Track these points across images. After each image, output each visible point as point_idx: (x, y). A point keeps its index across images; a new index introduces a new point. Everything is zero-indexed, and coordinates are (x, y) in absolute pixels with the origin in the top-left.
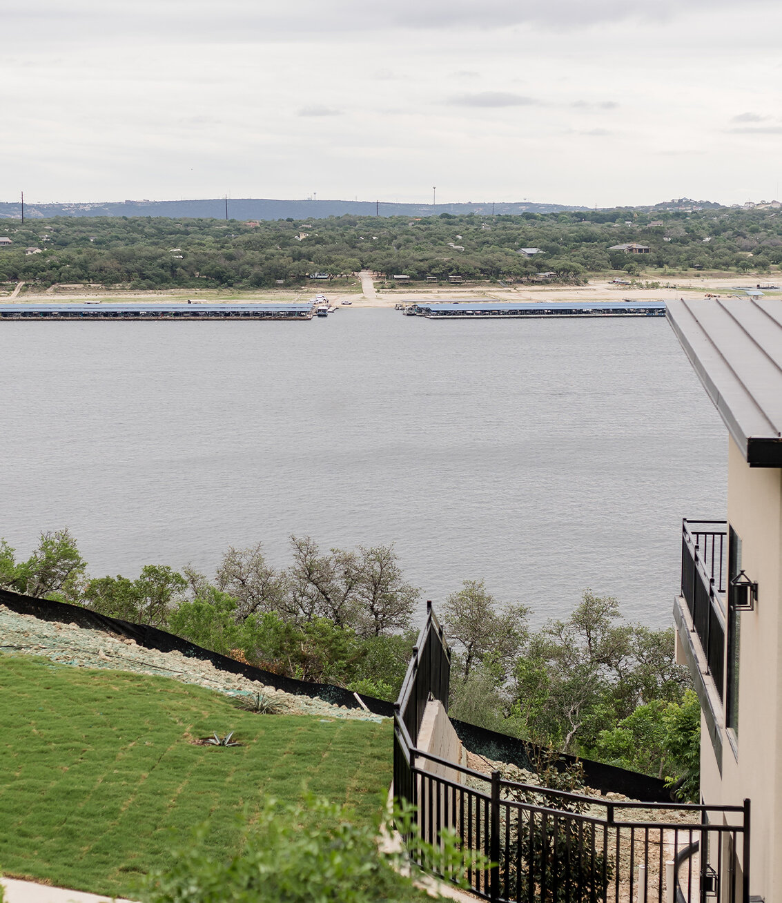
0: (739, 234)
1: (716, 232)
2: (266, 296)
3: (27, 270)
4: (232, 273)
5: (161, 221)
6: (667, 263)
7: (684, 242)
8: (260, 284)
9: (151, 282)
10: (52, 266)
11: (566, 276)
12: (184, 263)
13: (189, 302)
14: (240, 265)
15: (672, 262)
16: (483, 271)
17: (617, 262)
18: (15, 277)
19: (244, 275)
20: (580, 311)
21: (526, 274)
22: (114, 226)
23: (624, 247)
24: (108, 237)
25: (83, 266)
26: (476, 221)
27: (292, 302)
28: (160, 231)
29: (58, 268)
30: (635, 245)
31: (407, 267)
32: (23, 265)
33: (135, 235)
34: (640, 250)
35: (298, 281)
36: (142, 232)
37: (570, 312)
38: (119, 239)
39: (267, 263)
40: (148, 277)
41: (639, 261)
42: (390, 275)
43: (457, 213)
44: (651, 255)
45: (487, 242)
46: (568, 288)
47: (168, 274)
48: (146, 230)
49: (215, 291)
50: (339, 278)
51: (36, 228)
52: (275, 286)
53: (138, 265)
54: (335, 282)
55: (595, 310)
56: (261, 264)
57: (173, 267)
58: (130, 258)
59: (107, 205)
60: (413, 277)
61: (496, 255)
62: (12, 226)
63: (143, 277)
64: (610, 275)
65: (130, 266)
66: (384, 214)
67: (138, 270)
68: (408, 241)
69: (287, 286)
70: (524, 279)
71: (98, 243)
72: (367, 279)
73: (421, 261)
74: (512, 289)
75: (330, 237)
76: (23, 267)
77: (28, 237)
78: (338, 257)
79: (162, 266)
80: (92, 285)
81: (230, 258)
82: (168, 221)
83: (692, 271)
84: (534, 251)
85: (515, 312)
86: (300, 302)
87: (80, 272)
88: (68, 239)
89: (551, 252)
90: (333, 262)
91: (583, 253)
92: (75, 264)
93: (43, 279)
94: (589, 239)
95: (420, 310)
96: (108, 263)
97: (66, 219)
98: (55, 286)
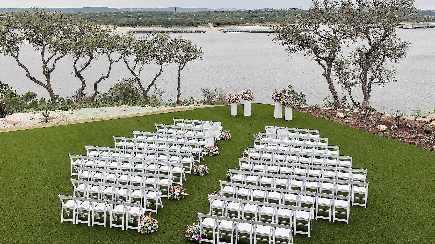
0: (283, 15)
1: (279, 15)
2: (190, 28)
3: (139, 22)
4: (182, 23)
5: (162, 12)
6: (271, 21)
7: (273, 17)
8: (188, 25)
9: (165, 25)
10: (144, 22)
11: (252, 24)
12: (172, 21)
13: (175, 29)
14: (184, 22)
15: (272, 21)
16: (235, 23)
17: (261, 21)
18: (136, 24)
19: (185, 24)
20: (257, 31)
21: (244, 23)
22: (152, 13)
23: (261, 18)
24: (152, 15)
25: (151, 21)
26: (228, 12)
27: (196, 29)
28: (162, 14)
29: (146, 22)
30: (264, 18)
31: (219, 22)
32: (138, 21)
33: (157, 15)
34: (265, 19)
35: (197, 25)
36: (159, 14)
37: (255, 31)
38: (154, 16)
39: (190, 21)
40: (165, 24)
41: (265, 21)
42: (216, 24)
43: (224, 10)
44: (267, 19)
45: (233, 17)
46: (252, 26)
47: (169, 23)
48: (160, 14)
49: (179, 27)
50: (205, 24)
51: (136, 13)
52: (192, 26)
53: (162, 21)
54: (204, 25)
55: (260, 31)
56: (189, 21)
57: (170, 22)
58: (160, 20)
59: (147, 9)
60: (220, 24)
61: (237, 19)
62: (131, 13)
63: (164, 24)
64: (259, 24)
65: (161, 22)
66: (208, 11)
67: (162, 23)
68: (217, 16)
69: (194, 26)
70: (244, 24)
71: (150, 17)
72: (211, 25)
73: (222, 21)
74: (241, 27)
75: (200, 16)
76: (138, 22)
77: (135, 15)
78: (204, 20)
79: (167, 22)
80: (153, 26)
81: (181, 20)
82: (164, 12)
83: (276, 23)
84: (243, 19)
85: (244, 32)
86: (197, 29)
87: (150, 23)
88: (143, 16)
89: (247, 19)
90: (203, 21)
91: (254, 19)
92: (149, 21)
93: (142, 24)
94: (254, 16)
95: (224, 31)
96: (156, 21)
97: (142, 11)
98: (145, 26)
